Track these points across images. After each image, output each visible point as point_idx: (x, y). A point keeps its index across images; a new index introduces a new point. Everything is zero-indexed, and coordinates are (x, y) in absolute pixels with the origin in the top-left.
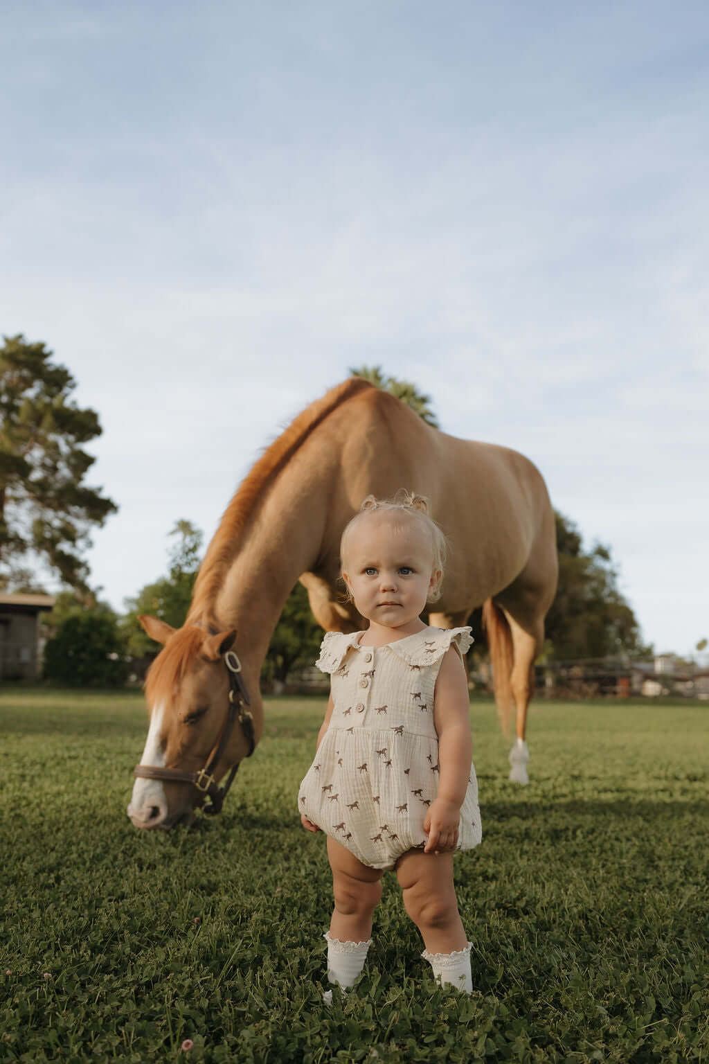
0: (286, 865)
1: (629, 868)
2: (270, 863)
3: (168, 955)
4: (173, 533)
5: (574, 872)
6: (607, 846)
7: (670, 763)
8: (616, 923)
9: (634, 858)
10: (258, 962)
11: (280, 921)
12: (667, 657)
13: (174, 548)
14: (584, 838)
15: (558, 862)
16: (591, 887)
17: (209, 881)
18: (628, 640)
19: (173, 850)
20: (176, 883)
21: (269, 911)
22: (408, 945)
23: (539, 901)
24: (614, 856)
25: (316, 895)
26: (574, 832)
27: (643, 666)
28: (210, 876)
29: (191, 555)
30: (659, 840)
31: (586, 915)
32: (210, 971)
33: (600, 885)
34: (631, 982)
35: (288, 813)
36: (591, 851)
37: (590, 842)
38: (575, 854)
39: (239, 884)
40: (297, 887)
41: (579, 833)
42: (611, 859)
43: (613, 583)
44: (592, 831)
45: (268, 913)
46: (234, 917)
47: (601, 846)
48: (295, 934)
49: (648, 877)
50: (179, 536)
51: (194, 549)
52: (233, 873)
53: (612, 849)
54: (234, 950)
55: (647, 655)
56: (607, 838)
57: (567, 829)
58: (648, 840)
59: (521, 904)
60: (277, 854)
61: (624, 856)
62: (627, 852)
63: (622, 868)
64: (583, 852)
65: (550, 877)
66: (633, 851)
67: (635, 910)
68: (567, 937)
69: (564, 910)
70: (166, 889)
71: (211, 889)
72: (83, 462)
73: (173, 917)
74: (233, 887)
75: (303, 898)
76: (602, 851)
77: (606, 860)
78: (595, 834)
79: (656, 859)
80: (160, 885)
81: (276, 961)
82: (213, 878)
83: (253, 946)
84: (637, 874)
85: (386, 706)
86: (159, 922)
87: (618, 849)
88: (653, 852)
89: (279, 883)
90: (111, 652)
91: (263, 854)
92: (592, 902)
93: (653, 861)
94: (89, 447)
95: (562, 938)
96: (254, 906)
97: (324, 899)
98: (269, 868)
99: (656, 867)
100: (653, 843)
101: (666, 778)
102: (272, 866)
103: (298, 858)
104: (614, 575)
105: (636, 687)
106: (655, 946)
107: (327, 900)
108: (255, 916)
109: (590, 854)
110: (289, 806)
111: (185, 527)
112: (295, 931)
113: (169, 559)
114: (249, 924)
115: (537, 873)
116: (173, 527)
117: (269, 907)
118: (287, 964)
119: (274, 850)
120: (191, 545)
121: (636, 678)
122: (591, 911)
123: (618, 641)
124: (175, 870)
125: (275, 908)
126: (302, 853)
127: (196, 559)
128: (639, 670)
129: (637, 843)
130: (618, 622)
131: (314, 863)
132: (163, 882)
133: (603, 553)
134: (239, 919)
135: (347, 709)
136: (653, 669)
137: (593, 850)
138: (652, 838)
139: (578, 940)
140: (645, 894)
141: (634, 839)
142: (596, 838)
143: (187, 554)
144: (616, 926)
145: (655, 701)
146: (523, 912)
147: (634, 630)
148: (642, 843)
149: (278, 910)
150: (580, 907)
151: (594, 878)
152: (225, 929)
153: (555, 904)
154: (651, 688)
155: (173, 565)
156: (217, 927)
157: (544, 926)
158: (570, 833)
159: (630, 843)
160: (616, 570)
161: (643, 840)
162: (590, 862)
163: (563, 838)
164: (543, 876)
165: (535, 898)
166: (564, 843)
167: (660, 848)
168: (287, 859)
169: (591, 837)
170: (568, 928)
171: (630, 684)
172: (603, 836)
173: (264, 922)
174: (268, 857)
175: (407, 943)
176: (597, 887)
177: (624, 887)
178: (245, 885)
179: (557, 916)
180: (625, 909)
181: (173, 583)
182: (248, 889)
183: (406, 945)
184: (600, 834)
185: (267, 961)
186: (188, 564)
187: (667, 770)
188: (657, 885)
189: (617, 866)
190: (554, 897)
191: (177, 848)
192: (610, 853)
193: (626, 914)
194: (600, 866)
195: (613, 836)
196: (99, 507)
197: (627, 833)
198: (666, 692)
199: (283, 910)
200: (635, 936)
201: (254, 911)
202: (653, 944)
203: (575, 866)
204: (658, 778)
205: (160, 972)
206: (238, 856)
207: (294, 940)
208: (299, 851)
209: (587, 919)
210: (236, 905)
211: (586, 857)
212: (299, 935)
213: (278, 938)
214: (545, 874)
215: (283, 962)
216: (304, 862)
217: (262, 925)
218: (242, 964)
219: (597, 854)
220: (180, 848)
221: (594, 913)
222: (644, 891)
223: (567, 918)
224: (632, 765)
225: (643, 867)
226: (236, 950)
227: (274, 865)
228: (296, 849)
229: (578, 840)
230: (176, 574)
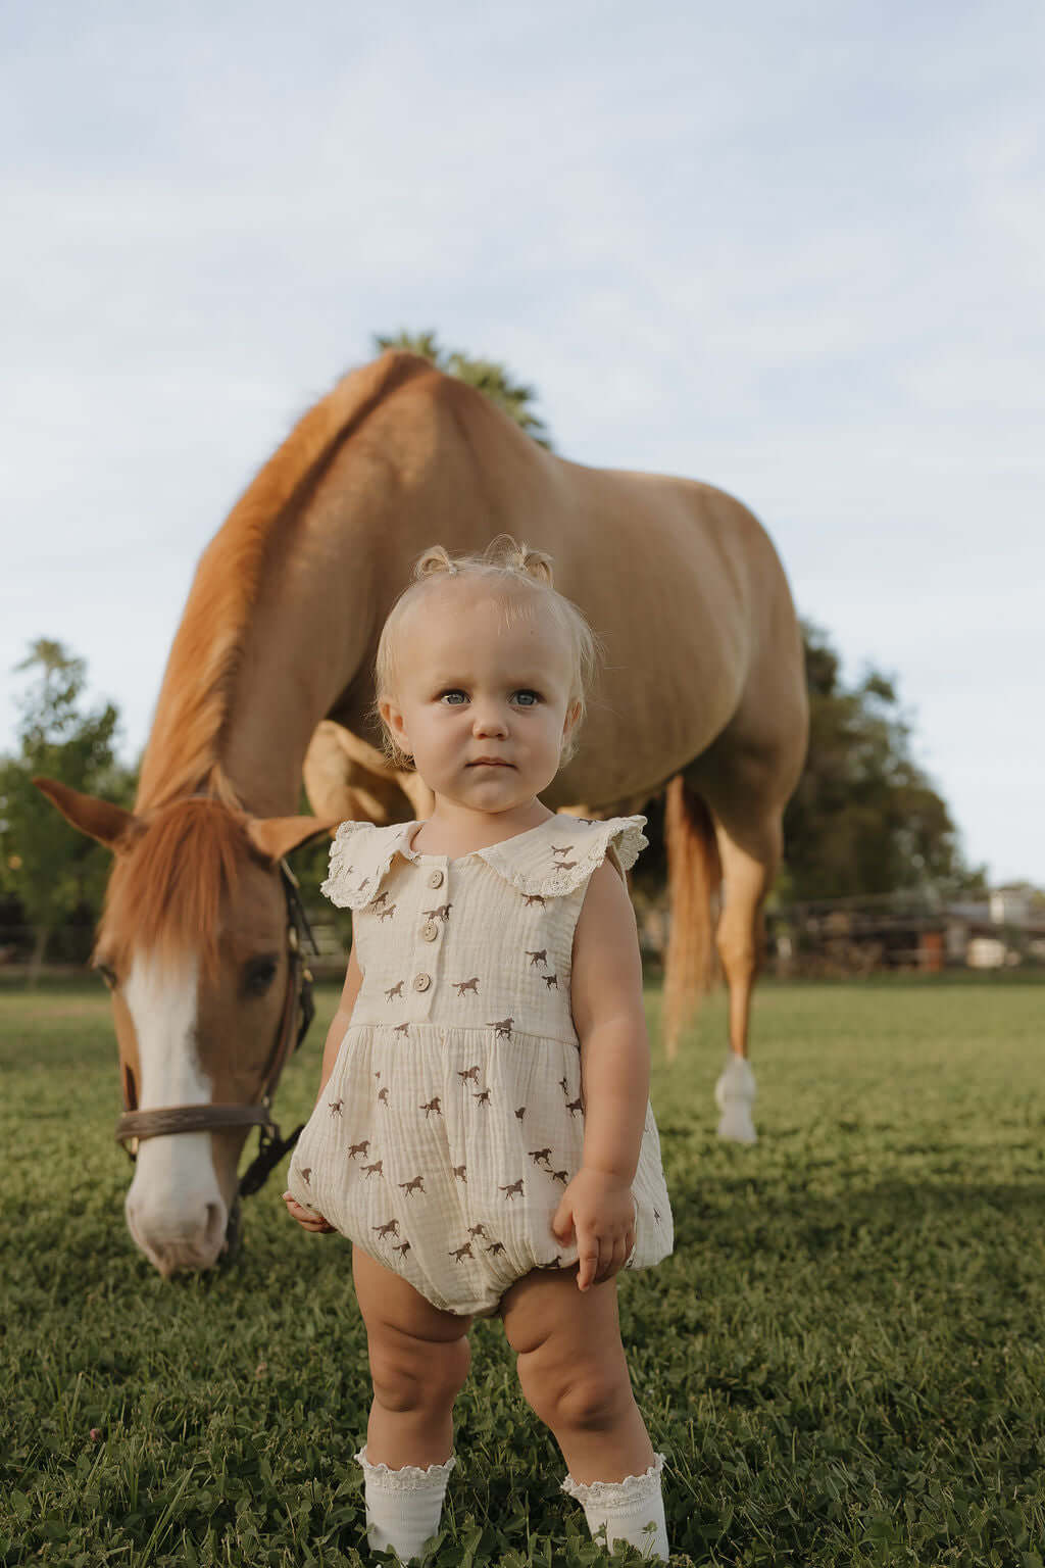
0: (275, 1317)
1: (970, 1299)
2: (241, 1314)
3: (36, 1507)
4: (25, 665)
5: (859, 1312)
6: (922, 1257)
7: (1033, 1095)
8: (951, 1409)
9: (977, 1279)
10: (225, 1515)
11: (268, 1430)
12: (1014, 890)
13: (29, 694)
14: (875, 1242)
15: (827, 1294)
16: (895, 1339)
17: (117, 1354)
18: (936, 858)
19: (40, 1294)
20: (49, 1360)
21: (245, 1410)
22: (534, 1467)
23: (793, 1371)
24: (938, 1276)
25: (340, 1374)
26: (854, 1234)
27: (968, 908)
28: (120, 1344)
29: (63, 708)
30: (1025, 1243)
31: (891, 1396)
32: (128, 1535)
33: (914, 1335)
34: (991, 1524)
35: (274, 1214)
36: (892, 1270)
37: (888, 1251)
38: (859, 1276)
39: (180, 1358)
40: (298, 1361)
41: (863, 1232)
42: (933, 1282)
43: (904, 746)
44: (890, 1230)
45: (241, 1415)
46: (172, 1425)
47: (910, 1258)
48: (301, 1454)
49: (1008, 1315)
50: (38, 671)
51: (69, 696)
52: (166, 1336)
53: (933, 1262)
54: (173, 1493)
55: (974, 886)
56: (920, 1242)
57: (840, 1227)
58: (1003, 1244)
59: (759, 1378)
60: (254, 1296)
61: (958, 1277)
62: (964, 1269)
63: (954, 1299)
64: (874, 1272)
65: (812, 1323)
66: (975, 1267)
67: (987, 1382)
68: (854, 1442)
69: (845, 1386)
70: (29, 1374)
71: (122, 1370)
73: (46, 1430)
74: (167, 1365)
75: (312, 1381)
76: (914, 1268)
77: (922, 1286)
78: (896, 1235)
79: (1021, 1279)
80: (15, 1367)
81: (263, 1510)
82: (126, 1348)
83: (213, 1481)
84: (987, 1309)
85: (476, 980)
86: (15, 1441)
87: (945, 1262)
88: (1014, 1266)
89: (261, 1353)
91: (226, 1298)
92: (901, 1370)
93: (1014, 1285)
95: (844, 1445)
96: (213, 1402)
97: (357, 1383)
98: (240, 1324)
99: (1023, 1297)
100: (1014, 1249)
101: (1028, 1122)
102: (245, 1320)
103: (297, 1303)
104: (904, 731)
105: (955, 948)
106: (1033, 1452)
107: (363, 1383)
108: (216, 1420)
109: (889, 1275)
110: (276, 1201)
111: (50, 652)
112: (301, 1449)
113: (17, 717)
114: (202, 1439)
115: (786, 1315)
116: (25, 653)
117: (245, 1402)
118: (284, 1515)
119: (249, 1290)
120: (64, 688)
121: (956, 934)
122: (899, 1387)
123: (918, 861)
124: (47, 1335)
125: (257, 1403)
126: (307, 1291)
127: (74, 716)
128: (959, 917)
129: (981, 1250)
130: (915, 823)
131: (332, 1312)
132: (22, 1361)
133: (882, 689)
134: (181, 1428)
135: (394, 986)
136: (987, 914)
137: (895, 1266)
138: (1011, 1239)
139: (878, 1445)
140: (1006, 1350)
141: (974, 1242)
142: (899, 1243)
143: (55, 705)
144: (951, 1416)
145: (995, 976)
146: (763, 1393)
147: (949, 838)
148: (990, 1251)
149: (263, 1406)
150: (877, 1380)
151: (901, 1322)
152: (155, 1448)
153: (826, 1376)
154: (986, 953)
155: (27, 729)
156: (138, 1446)
157: (807, 1421)
158: (846, 1235)
159: (967, 1251)
160: (908, 720)
161: (992, 1243)
162: (892, 1292)
163: (833, 1245)
164: (797, 1320)
165: (785, 1365)
166: (835, 1254)
167: (1027, 1259)
168: (276, 1305)
169: (887, 1241)
170: (855, 1423)
171: (944, 946)
172: (913, 1237)
173: (234, 1433)
174: (236, 1304)
175: (530, 1463)
176: (907, 1339)
177: (962, 1338)
178: (192, 1360)
179: (832, 1401)
180: (968, 1380)
181: (28, 764)
182: (199, 1367)
183: (529, 1469)
184: (907, 1235)
185: (244, 1512)
186: (58, 725)
187: (1028, 1109)
188: (1026, 1329)
189: (944, 1296)
190: (822, 1362)
191: (48, 1291)
192: (929, 1272)
193: (969, 1390)
194: (911, 1298)
195: (933, 1237)
197: (960, 1232)
198: (1015, 958)
199: (274, 1407)
200: (992, 1432)
201: (213, 1412)
202: (1030, 1447)
203: (861, 1300)
204: (1007, 1124)
205: (21, 1542)
206: (175, 1303)
207: (299, 1466)
208: (300, 1289)
209: (893, 1404)
210: (177, 1401)
211: (882, 1280)
212: (309, 1453)
213: (265, 1463)
214: (801, 1318)
215: (276, 1513)
216: (311, 1311)
217: (232, 1438)
218: (193, 1520)
219: (903, 1274)
220: (54, 1289)
221: (905, 1392)
222: (1003, 1344)
223: (853, 1404)
224: (960, 1101)
225: (998, 1297)
226: (180, 1490)
227: (249, 1319)
228: (294, 1285)
229: (861, 1248)
230: (36, 747)
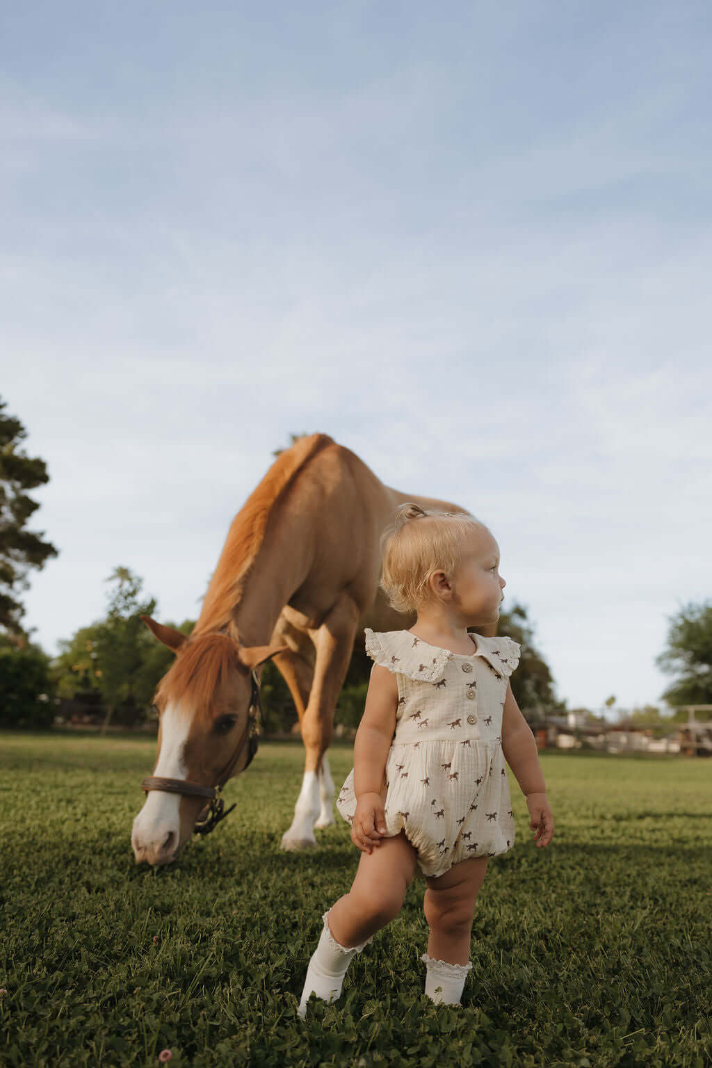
0: (239, 889)
1: (579, 893)
2: (221, 888)
3: (130, 972)
4: (111, 579)
5: (527, 897)
6: (554, 873)
7: (595, 805)
8: (575, 943)
9: (581, 884)
10: (225, 979)
11: (243, 939)
12: (579, 712)
13: (113, 592)
14: (530, 866)
15: (508, 888)
16: (545, 910)
17: (163, 904)
18: (544, 695)
19: (120, 874)
20: (129, 904)
21: (230, 930)
22: (376, 962)
23: (497, 923)
24: (563, 882)
25: (275, 916)
26: (519, 861)
27: (557, 719)
28: (164, 898)
29: (130, 599)
30: (602, 869)
31: (546, 936)
32: (177, 986)
33: (554, 908)
34: (603, 994)
35: (233, 842)
36: (540, 879)
37: (536, 871)
38: (523, 881)
39: (194, 906)
40: (256, 908)
41: (523, 861)
42: (560, 885)
43: (530, 640)
44: (537, 860)
45: (228, 933)
46: (194, 936)
47: (548, 873)
48: (261, 951)
49: (598, 901)
50: (117, 582)
51: (133, 594)
52: (187, 896)
53: (559, 875)
54: (198, 968)
55: (561, 710)
56: (552, 867)
57: (512, 858)
58: (592, 869)
59: (481, 925)
60: (227, 880)
61: (572, 882)
62: (575, 879)
63: (571, 894)
64: (532, 879)
65: (504, 901)
66: (580, 879)
67: (591, 931)
68: (529, 957)
69: (523, 931)
70: (120, 910)
71: (166, 910)
72: (28, 507)
73: (130, 937)
74: (188, 909)
75: (261, 919)
76: (550, 878)
77: (555, 887)
78: (540, 863)
79: (601, 886)
80: (112, 907)
81: (242, 977)
82: (167, 901)
83: (216, 963)
84: (587, 898)
85: (491, 717)
86: (116, 941)
87: (565, 876)
88: (597, 879)
89: (234, 906)
90: (42, 693)
91: (212, 880)
92: (550, 923)
93: (598, 888)
94: (35, 494)
95: (525, 957)
96: (214, 926)
97: (284, 921)
98: (221, 893)
99: (604, 893)
100: (597, 871)
101: (594, 817)
102: (224, 891)
103: (250, 884)
104: (530, 633)
105: (551, 737)
106: (619, 962)
107: (287, 920)
108: (216, 934)
109: (539, 881)
110: (234, 837)
111: (123, 573)
112: (260, 949)
113: (109, 602)
114: (209, 944)
115: (491, 897)
116: (111, 573)
117: (229, 927)
118: (252, 979)
119: (224, 876)
120: (131, 590)
121: (552, 732)
122: (550, 931)
123: (534, 695)
124: (127, 892)
125: (236, 928)
126: (254, 878)
127: (135, 604)
128: (553, 723)
129: (582, 872)
130: (534, 676)
131: (267, 888)
132: (115, 904)
133: (521, 613)
134: (200, 938)
135: (454, 721)
136: (566, 722)
137: (541, 877)
138: (595, 867)
139: (541, 957)
140: (599, 916)
141: (578, 867)
142: (542, 867)
143: (126, 598)
144: (575, 946)
145: (570, 752)
146: (483, 932)
147: (551, 685)
148: (585, 872)
149: (239, 929)
150: (539, 928)
151: (547, 902)
152: (187, 947)
153: (514, 925)
154: (565, 741)
155: (112, 609)
156: (181, 944)
157: (506, 946)
158: (515, 863)
159: (575, 872)
160: (532, 628)
161: (586, 869)
162: (541, 888)
163: (510, 867)
164: (496, 899)
165: (493, 919)
166: (511, 871)
167: (604, 876)
168: (239, 883)
169: (535, 866)
170: (529, 948)
171: (546, 736)
172: (548, 864)
173: (225, 941)
174: (219, 883)
175: (374, 960)
176: (551, 910)
177: (577, 910)
178: (200, 907)
179: (518, 937)
180: (583, 930)
181: (110, 626)
182: (203, 910)
183: (374, 963)
184: (545, 863)
185: (234, 977)
186: (127, 608)
187: (593, 811)
188: (607, 909)
189: (566, 892)
190: (511, 919)
191: (124, 873)
192: (557, 880)
193: (583, 935)
194: (550, 891)
195: (558, 864)
196: (39, 551)
197: (571, 863)
198: (579, 745)
199: (244, 929)
200: (597, 954)
201: (214, 930)
202: (617, 960)
203: (527, 892)
204: (586, 817)
205: (124, 987)
206: (187, 881)
207: (260, 957)
208: (251, 876)
209: (546, 940)
210: (196, 925)
211: (536, 883)
212: (265, 951)
213: (242, 955)
214: (499, 899)
215: (249, 978)
216: (257, 887)
217: (225, 944)
218: (208, 982)
219: (546, 880)
220: (127, 873)
221: (553, 934)
222: (598, 914)
223: (527, 939)
224: (561, 806)
225: (592, 893)
226: (204, 967)
227: (226, 890)
228: (248, 875)
229: (522, 869)
230: (114, 618)
